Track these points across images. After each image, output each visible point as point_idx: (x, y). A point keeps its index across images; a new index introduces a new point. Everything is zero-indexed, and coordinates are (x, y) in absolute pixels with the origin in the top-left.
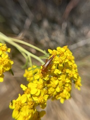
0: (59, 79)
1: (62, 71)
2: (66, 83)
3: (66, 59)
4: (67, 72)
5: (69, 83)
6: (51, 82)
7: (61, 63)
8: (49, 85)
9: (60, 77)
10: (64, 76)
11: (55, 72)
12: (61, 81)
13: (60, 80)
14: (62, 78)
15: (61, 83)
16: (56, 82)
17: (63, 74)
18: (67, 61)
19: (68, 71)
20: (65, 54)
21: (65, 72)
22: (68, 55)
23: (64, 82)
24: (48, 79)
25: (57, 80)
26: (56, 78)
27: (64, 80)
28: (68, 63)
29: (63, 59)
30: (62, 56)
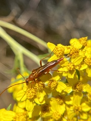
0: (68, 103)
1: (75, 87)
2: (82, 113)
3: (82, 63)
4: (84, 90)
5: (88, 113)
6: (51, 108)
7: (71, 72)
8: (46, 115)
9: (69, 100)
10: (79, 98)
11: (59, 90)
12: (72, 108)
13: (69, 106)
14: (74, 101)
15: (70, 111)
16: (62, 109)
17: (77, 93)
18: (84, 67)
19: (86, 88)
20: (81, 53)
21: (81, 90)
22: (88, 56)
23: (77, 110)
24: (44, 102)
25: (64, 105)
26: (62, 101)
27: (79, 105)
28: (87, 72)
29: (75, 64)
30: (74, 58)
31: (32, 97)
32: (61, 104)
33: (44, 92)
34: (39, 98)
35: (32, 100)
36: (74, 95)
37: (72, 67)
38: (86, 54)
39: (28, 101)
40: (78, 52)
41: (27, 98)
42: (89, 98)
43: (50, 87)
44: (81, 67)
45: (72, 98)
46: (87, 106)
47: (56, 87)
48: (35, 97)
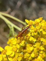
1: (37, 39)
2: (40, 50)
4: (41, 40)
5: (43, 50)
6: (27, 48)
8: (25, 51)
10: (39, 44)
12: (36, 48)
14: (37, 45)
20: (40, 24)
21: (40, 40)
22: (43, 25)
23: (38, 49)
24: (24, 45)
25: (33, 47)
26: (31, 45)
27: (39, 47)
28: (42, 32)
29: (37, 29)
30: (37, 26)
31: (19, 42)
32: (31, 46)
33: (24, 40)
34: (22, 43)
35: (19, 44)
36: (37, 43)
37: (36, 30)
38: (42, 24)
39: (17, 44)
40: (38, 23)
41: (17, 43)
42: (43, 43)
43: (26, 38)
44: (40, 30)
45: (36, 44)
46: (43, 48)
47: (29, 39)
48: (20, 42)
